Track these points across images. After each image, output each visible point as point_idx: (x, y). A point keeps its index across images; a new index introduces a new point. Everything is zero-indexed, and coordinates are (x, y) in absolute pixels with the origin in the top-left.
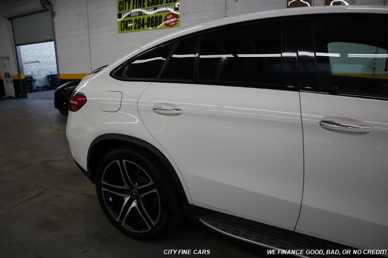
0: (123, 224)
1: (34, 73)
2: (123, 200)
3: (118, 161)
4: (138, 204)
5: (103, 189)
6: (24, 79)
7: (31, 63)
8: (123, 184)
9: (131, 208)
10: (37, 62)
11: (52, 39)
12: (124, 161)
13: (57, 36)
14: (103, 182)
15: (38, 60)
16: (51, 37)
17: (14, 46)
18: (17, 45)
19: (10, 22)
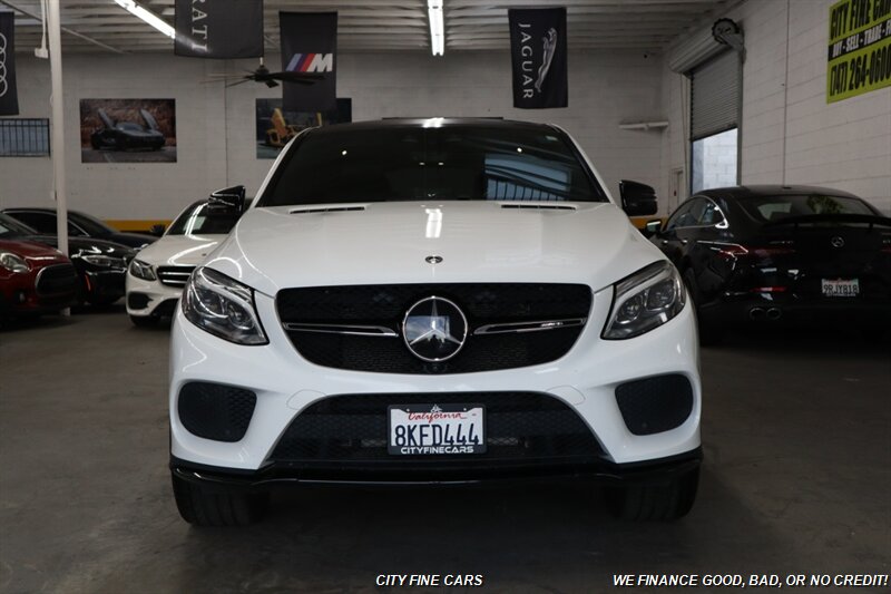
11: (737, 122)
13: (745, 115)
16: (732, 119)
17: (688, 142)
18: (693, 140)
19: (689, 81)
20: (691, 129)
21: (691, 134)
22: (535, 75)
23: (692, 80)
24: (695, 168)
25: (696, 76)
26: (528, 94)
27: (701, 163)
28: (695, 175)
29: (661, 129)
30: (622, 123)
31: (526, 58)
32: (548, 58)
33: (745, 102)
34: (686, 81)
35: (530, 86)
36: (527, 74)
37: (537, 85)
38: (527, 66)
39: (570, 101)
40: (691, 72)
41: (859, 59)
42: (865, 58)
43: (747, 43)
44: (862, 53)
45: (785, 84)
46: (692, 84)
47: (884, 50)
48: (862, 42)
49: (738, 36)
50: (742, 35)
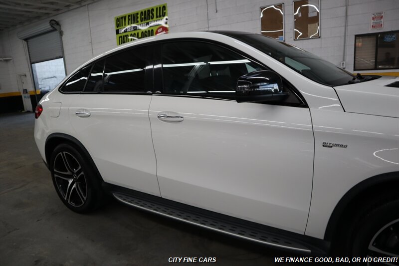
0: (69, 202)
1: (51, 88)
2: (68, 183)
3: (61, 153)
4: (77, 185)
5: (56, 175)
6: (39, 94)
7: (48, 78)
8: (67, 171)
9: (73, 188)
10: (54, 77)
11: (62, 56)
12: (64, 152)
13: (66, 53)
14: (55, 170)
15: (55, 75)
16: (61, 55)
17: (30, 64)
18: (32, 63)
19: (26, 43)
20: (30, 60)
21: (30, 61)
23: (27, 42)
24: (34, 73)
25: (29, 41)
27: (36, 71)
28: (34, 76)
29: (7, 61)
33: (64, 49)
40: (26, 40)
41: (135, 34)
42: (138, 33)
43: (63, 29)
44: (136, 32)
45: (91, 42)
46: (27, 44)
47: (149, 31)
48: (135, 29)
49: (58, 26)
50: (60, 26)
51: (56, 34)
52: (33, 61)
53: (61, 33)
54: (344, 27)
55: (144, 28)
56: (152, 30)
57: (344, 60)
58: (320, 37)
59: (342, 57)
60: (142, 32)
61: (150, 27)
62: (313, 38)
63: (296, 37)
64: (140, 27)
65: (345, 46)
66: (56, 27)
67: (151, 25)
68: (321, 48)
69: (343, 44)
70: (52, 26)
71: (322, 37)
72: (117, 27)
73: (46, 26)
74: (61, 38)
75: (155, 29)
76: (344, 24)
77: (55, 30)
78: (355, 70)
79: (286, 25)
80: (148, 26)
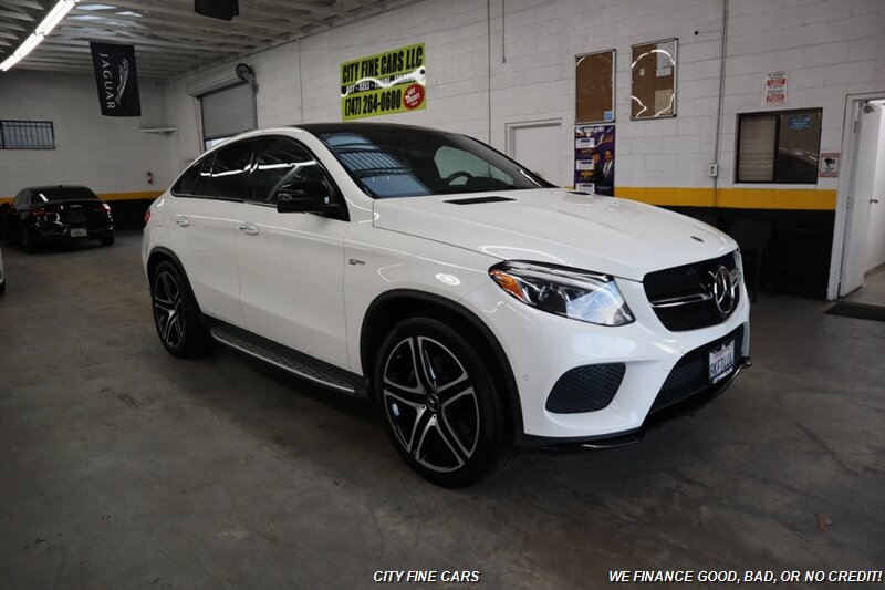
17: (202, 142)
18: (206, 140)
20: (204, 132)
21: (204, 136)
22: (115, 93)
23: (201, 101)
25: (206, 99)
26: (111, 105)
29: (168, 133)
30: (142, 128)
31: (108, 80)
32: (123, 80)
34: (198, 102)
35: (111, 100)
36: (109, 91)
37: (118, 99)
38: (108, 85)
39: (142, 112)
40: (200, 97)
41: (371, 96)
42: (376, 95)
43: (258, 81)
44: (373, 93)
45: (301, 108)
46: (202, 104)
47: (394, 92)
48: (372, 86)
49: (251, 76)
50: (254, 75)
51: (246, 89)
52: (208, 135)
53: (255, 89)
54: (717, 99)
55: (385, 85)
56: (399, 91)
57: (716, 162)
58: (675, 116)
59: (713, 155)
60: (383, 94)
61: (396, 84)
62: (662, 117)
63: (633, 114)
64: (380, 83)
65: (718, 134)
66: (247, 75)
67: (396, 81)
68: (677, 136)
69: (715, 132)
70: (240, 76)
71: (679, 115)
72: (344, 81)
73: (230, 75)
74: (254, 97)
75: (403, 88)
76: (717, 93)
77: (245, 82)
78: (737, 181)
79: (618, 92)
80: (393, 83)
